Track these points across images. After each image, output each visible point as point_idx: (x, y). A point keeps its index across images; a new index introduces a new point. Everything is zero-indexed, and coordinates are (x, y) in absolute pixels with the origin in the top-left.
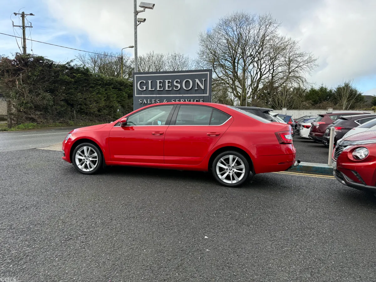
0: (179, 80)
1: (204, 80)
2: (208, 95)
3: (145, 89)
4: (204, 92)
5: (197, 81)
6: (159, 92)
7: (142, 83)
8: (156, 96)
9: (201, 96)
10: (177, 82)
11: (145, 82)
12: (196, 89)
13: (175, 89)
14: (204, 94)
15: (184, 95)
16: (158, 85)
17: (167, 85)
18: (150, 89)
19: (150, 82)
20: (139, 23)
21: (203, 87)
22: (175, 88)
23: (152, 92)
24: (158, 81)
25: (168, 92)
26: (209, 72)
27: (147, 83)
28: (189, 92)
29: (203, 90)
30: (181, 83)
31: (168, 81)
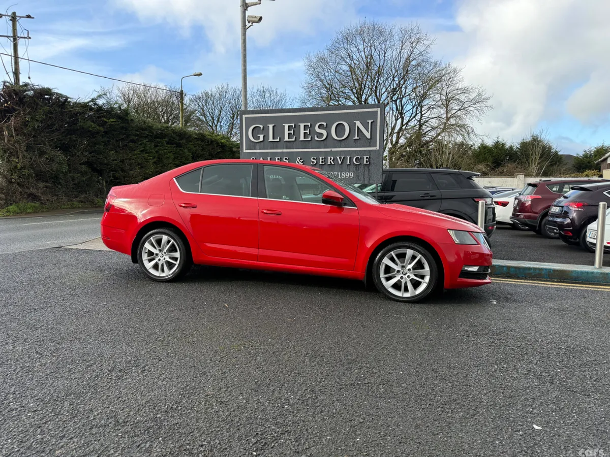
0: (325, 124)
1: (371, 122)
2: (378, 149)
3: (261, 139)
4: (370, 143)
5: (358, 124)
6: (288, 145)
7: (256, 128)
8: (283, 152)
9: (365, 151)
10: (321, 127)
11: (262, 127)
12: (356, 138)
13: (316, 139)
14: (370, 146)
15: (333, 150)
16: (287, 132)
17: (302, 132)
18: (271, 139)
19: (271, 126)
20: (250, 24)
21: (368, 135)
22: (317, 137)
23: (274, 145)
24: (286, 126)
25: (305, 144)
26: (379, 109)
27: (265, 129)
28: (343, 143)
29: (368, 139)
30: (327, 128)
31: (305, 126)
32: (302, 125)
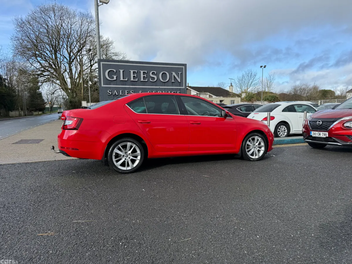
0: (155, 72)
1: (181, 73)
2: (184, 88)
3: (115, 78)
4: (180, 84)
5: (174, 74)
6: (133, 83)
7: (111, 71)
8: (130, 87)
9: (178, 88)
10: (153, 73)
11: (115, 71)
12: (173, 81)
13: (151, 80)
14: (180, 86)
15: (161, 87)
16: (132, 75)
17: (142, 76)
18: (122, 79)
19: (121, 71)
20: (101, 3)
21: (179, 80)
22: (151, 79)
23: (124, 83)
24: (132, 72)
25: (144, 83)
26: (184, 67)
27: (118, 73)
28: (166, 84)
29: (180, 82)
30: (157, 75)
31: (143, 72)
32: (142, 72)
